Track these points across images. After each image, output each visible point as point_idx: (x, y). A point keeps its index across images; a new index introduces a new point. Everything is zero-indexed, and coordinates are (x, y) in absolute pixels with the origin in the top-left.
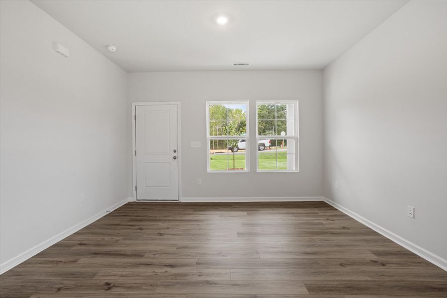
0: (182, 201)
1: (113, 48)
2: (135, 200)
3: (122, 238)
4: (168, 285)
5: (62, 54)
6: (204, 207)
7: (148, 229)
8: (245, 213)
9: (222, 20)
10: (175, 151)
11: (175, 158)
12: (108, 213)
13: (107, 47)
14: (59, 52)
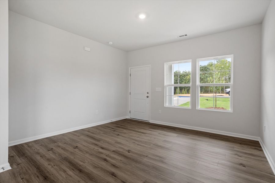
0: (150, 122)
1: (111, 43)
2: (129, 118)
3: (102, 132)
4: (91, 154)
5: (87, 51)
6: (158, 127)
7: (116, 131)
8: (176, 135)
9: (142, 17)
10: (148, 93)
11: (148, 97)
12: (112, 122)
13: (108, 43)
14: (86, 51)
